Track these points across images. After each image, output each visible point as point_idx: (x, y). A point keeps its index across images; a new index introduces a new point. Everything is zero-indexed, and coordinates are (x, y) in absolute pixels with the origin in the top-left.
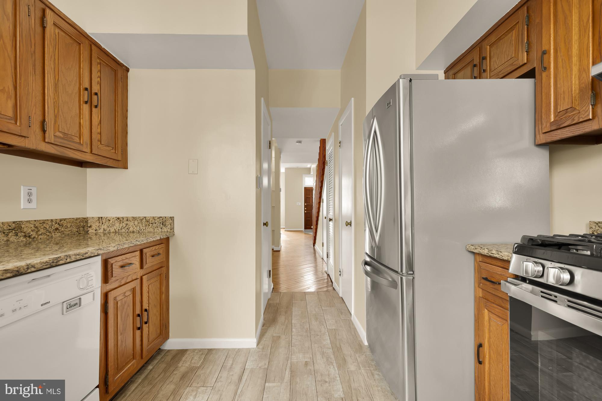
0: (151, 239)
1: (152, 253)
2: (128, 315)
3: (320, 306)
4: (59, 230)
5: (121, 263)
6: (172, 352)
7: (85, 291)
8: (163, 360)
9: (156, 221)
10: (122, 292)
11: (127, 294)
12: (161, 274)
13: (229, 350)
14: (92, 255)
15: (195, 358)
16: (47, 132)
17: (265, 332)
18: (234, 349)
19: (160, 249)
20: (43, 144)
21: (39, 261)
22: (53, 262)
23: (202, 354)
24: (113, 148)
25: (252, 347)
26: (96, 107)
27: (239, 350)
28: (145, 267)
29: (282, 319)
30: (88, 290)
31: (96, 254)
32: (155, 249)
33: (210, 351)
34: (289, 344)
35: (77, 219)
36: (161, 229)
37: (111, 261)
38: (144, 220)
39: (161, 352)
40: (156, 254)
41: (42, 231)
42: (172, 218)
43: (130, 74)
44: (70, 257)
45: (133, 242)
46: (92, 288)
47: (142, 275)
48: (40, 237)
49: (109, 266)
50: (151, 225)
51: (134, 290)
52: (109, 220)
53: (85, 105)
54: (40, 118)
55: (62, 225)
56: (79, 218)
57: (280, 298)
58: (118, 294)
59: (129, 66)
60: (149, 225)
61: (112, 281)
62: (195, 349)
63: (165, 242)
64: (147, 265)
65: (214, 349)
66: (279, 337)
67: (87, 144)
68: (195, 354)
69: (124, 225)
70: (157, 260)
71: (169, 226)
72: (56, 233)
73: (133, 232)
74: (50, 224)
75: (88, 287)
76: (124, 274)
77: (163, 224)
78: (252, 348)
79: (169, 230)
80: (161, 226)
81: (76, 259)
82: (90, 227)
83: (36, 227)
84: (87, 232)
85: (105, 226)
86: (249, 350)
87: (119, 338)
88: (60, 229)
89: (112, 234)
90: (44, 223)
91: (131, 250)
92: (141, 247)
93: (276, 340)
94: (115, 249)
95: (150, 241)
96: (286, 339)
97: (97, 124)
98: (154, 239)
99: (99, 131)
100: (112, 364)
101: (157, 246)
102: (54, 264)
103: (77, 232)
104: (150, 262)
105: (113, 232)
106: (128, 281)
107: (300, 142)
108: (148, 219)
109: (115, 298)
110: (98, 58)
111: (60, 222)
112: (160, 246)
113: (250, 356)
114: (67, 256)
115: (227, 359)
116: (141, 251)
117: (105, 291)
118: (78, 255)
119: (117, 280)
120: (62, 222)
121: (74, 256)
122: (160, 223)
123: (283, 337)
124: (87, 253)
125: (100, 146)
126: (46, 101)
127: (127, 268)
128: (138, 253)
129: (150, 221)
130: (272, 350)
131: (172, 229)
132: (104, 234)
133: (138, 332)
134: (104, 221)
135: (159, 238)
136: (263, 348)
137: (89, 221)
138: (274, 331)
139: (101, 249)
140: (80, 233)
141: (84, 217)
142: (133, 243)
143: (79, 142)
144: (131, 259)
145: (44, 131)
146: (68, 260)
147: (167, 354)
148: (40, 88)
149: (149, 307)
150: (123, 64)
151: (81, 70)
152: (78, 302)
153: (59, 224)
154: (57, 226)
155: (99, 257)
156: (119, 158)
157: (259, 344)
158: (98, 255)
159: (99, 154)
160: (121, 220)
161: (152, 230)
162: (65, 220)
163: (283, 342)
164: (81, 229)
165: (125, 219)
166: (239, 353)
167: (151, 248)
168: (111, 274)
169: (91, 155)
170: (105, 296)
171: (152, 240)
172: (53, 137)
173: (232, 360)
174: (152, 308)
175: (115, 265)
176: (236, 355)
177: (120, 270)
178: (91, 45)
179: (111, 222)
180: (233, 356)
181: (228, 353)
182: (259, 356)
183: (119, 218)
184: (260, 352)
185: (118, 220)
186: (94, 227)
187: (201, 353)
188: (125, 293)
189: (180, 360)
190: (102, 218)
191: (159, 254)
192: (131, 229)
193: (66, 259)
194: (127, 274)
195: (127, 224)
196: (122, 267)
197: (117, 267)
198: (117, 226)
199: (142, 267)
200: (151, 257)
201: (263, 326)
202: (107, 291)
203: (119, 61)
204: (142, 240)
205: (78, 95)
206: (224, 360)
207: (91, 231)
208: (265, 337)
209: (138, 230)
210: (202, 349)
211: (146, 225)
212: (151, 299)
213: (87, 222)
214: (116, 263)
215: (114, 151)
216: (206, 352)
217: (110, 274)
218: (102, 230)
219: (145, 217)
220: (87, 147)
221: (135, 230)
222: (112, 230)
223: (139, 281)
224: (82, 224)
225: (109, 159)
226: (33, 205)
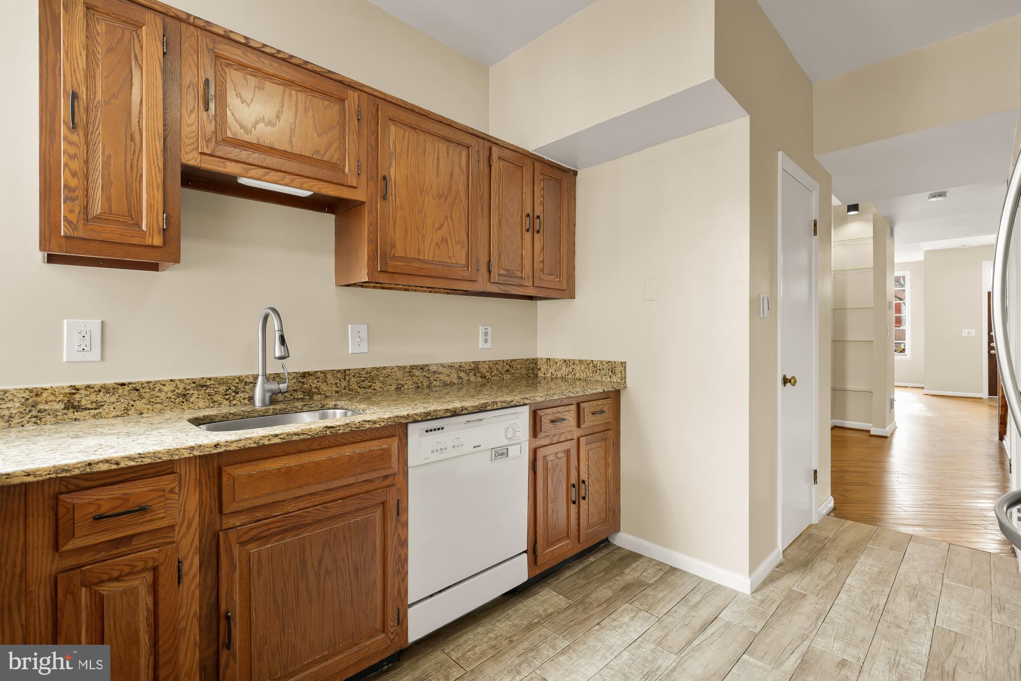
0: (590, 390)
1: (593, 410)
2: (561, 482)
3: (938, 575)
4: (510, 372)
5: (551, 417)
6: (623, 551)
7: (512, 442)
8: (609, 556)
9: (604, 367)
10: (553, 452)
11: (560, 455)
12: (606, 440)
13: (701, 580)
14: (518, 404)
15: (649, 571)
16: (492, 272)
17: (778, 578)
18: (710, 583)
19: (605, 405)
20: (489, 285)
21: (470, 405)
22: (482, 407)
23: (661, 569)
24: (557, 276)
25: (742, 591)
26: (538, 232)
27: (719, 587)
28: (582, 426)
29: (824, 567)
30: (515, 442)
31: (522, 404)
32: (598, 405)
33: (673, 570)
34: (820, 615)
35: (527, 360)
36: (610, 378)
37: (540, 413)
38: (591, 365)
39: (610, 545)
40: (598, 412)
41: (495, 372)
42: (623, 364)
43: (578, 178)
44: (497, 404)
45: (565, 393)
46: (519, 441)
47: (579, 436)
48: (494, 378)
49: (538, 419)
50: (598, 371)
51: (568, 452)
52: (557, 363)
53: (527, 233)
54: (487, 259)
55: (513, 367)
56: (529, 359)
57: (841, 529)
58: (550, 453)
59: (577, 169)
60: (597, 372)
61: (541, 436)
62: (653, 560)
63: (614, 397)
64: (585, 424)
65: (680, 570)
66: (804, 596)
67: (529, 277)
68: (651, 565)
69: (571, 370)
70: (599, 420)
71: (619, 375)
72: (507, 375)
73: (580, 379)
74: (502, 365)
75: (515, 439)
76: (556, 430)
77: (612, 371)
78: (742, 593)
79: (619, 380)
80: (610, 374)
81: (502, 407)
82: (540, 369)
83: (490, 368)
84: (536, 376)
85: (553, 369)
86: (734, 595)
87: (550, 505)
88: (510, 370)
89: (559, 380)
90: (496, 363)
91: (565, 402)
92: (579, 400)
93: (793, 599)
94: (543, 399)
95: (589, 393)
96: (817, 604)
97: (539, 251)
98: (595, 392)
99: (542, 259)
100: (542, 532)
101: (601, 400)
102: (482, 409)
103: (527, 374)
104: (589, 421)
105: (560, 378)
106: (561, 440)
107: (941, 195)
108: (596, 363)
109: (545, 457)
110: (542, 174)
111: (511, 363)
112: (605, 402)
113: (734, 602)
114: (494, 402)
115: (694, 591)
116: (578, 405)
117: (534, 446)
118: (504, 402)
119: (548, 436)
120: (512, 363)
121: (500, 403)
122: (609, 369)
123: (812, 599)
124: (512, 401)
125: (543, 277)
126: (492, 240)
127: (559, 423)
128: (574, 407)
129: (598, 366)
130: (778, 611)
131: (624, 378)
132: (552, 379)
133: (573, 508)
134: (551, 364)
135: (601, 391)
136: (763, 601)
137: (539, 363)
138: (797, 581)
139: (527, 399)
140: (529, 377)
141: (534, 357)
142: (565, 395)
143: (520, 276)
144: (563, 414)
145: (490, 272)
146: (495, 407)
147: (615, 551)
148: (486, 229)
149: (588, 478)
150: (570, 169)
151: (524, 195)
152: (505, 451)
153: (509, 365)
154: (508, 367)
155: (527, 407)
156: (564, 287)
157: (756, 592)
158: (525, 404)
159: (542, 286)
160: (567, 363)
161: (599, 378)
162: (515, 360)
163: (809, 606)
164: (531, 371)
165: (571, 363)
166: (717, 592)
167: (592, 403)
168: (540, 427)
169: (533, 288)
170: (534, 452)
171: (590, 392)
172: (497, 275)
173: (700, 596)
174: (592, 481)
175: (544, 419)
176: (710, 591)
177: (550, 425)
178: (534, 163)
179: (558, 365)
180: (706, 592)
181: (699, 584)
182: (751, 609)
183: (565, 361)
184: (754, 603)
185: (565, 363)
186: (543, 370)
187: (659, 567)
188: (557, 453)
189: (628, 565)
190: (549, 359)
191: (602, 412)
192: (578, 375)
193: (493, 406)
194: (559, 431)
195: (573, 369)
196: (552, 421)
197: (548, 421)
198: (564, 370)
199: (579, 426)
200: (590, 415)
201: (777, 567)
202: (537, 447)
203: (564, 168)
204: (578, 391)
205: (520, 224)
206: (690, 591)
207: (540, 374)
208: (775, 585)
209: (585, 377)
210: (662, 563)
211: (593, 371)
212: (591, 469)
213: (536, 364)
214: (546, 417)
215: (558, 279)
216: (667, 568)
217: (538, 427)
218: (549, 375)
219: (592, 361)
220: (529, 281)
221: (581, 377)
222: (559, 375)
223: (574, 442)
224: (531, 365)
225: (552, 290)
226: (489, 345)
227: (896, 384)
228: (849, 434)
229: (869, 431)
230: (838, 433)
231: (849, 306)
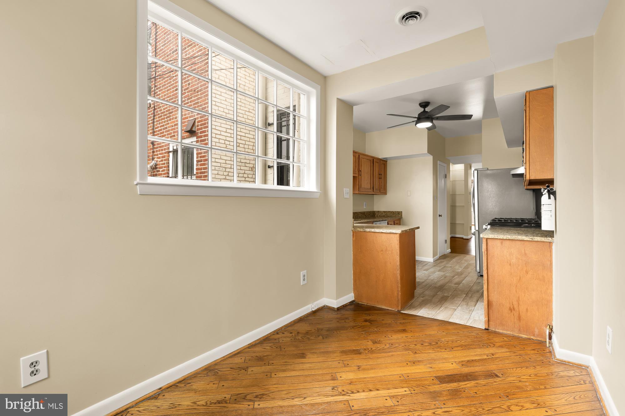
1: (396, 223)
26: (381, 178)
29: (448, 259)
36: (398, 216)
38: (392, 212)
42: (402, 212)
57: (453, 255)
63: (399, 220)
78: (431, 262)
79: (400, 216)
82: (376, 214)
108: (394, 212)
120: (370, 212)
122: (397, 213)
131: (402, 215)
132: (380, 217)
136: (437, 263)
141: (374, 211)
156: (383, 191)
161: (394, 216)
165: (386, 212)
179: (382, 213)
184: (434, 264)
185: (384, 212)
190: (379, 211)
192: (388, 215)
198: (384, 214)
201: (438, 258)
211: (392, 214)
218: (379, 215)
222: (382, 215)
225: (381, 192)
226: (366, 207)
227: (472, 224)
228: (457, 239)
229: (463, 238)
230: (453, 239)
231: (457, 193)
